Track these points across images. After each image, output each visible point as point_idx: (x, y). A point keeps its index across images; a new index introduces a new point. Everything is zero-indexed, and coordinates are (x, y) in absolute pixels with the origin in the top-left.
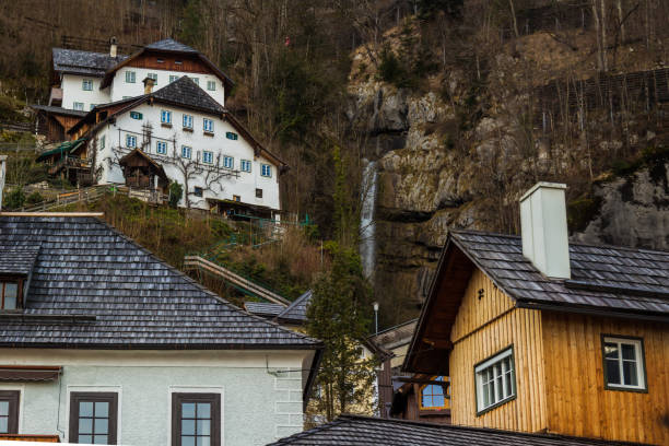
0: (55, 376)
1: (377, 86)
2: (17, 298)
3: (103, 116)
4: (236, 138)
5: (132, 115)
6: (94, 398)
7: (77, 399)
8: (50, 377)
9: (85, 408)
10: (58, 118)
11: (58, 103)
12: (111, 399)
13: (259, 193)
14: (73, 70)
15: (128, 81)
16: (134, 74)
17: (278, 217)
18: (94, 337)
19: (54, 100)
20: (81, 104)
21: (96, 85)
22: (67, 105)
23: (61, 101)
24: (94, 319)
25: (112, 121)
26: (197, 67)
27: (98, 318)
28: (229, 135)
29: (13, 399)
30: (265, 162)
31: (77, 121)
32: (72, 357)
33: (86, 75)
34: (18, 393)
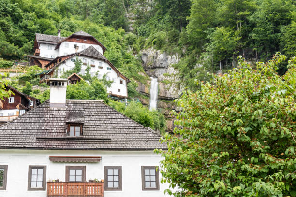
0: (99, 160)
1: (155, 50)
2: (80, 132)
3: (60, 60)
4: (110, 69)
5: (72, 60)
6: (113, 168)
7: (107, 168)
8: (97, 160)
9: (110, 172)
10: (39, 61)
11: (38, 54)
12: (119, 169)
13: (119, 90)
14: (44, 42)
15: (65, 47)
16: (68, 44)
17: (126, 99)
18: (112, 146)
19: (36, 53)
20: (47, 55)
21: (53, 48)
22: (42, 55)
23: (39, 54)
24: (110, 139)
25: (64, 62)
26: (92, 42)
27: (112, 139)
28: (108, 68)
29: (83, 169)
30: (122, 79)
31: (49, 62)
32: (105, 153)
33: (49, 44)
34: (85, 167)
